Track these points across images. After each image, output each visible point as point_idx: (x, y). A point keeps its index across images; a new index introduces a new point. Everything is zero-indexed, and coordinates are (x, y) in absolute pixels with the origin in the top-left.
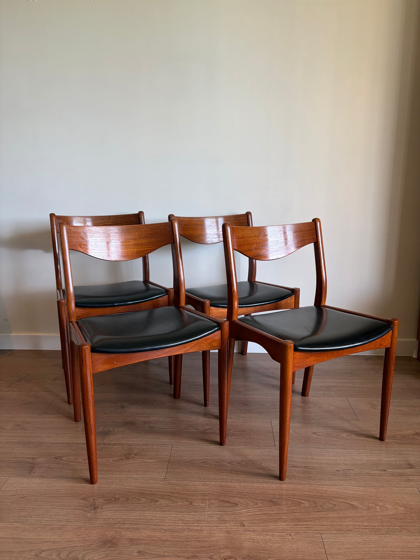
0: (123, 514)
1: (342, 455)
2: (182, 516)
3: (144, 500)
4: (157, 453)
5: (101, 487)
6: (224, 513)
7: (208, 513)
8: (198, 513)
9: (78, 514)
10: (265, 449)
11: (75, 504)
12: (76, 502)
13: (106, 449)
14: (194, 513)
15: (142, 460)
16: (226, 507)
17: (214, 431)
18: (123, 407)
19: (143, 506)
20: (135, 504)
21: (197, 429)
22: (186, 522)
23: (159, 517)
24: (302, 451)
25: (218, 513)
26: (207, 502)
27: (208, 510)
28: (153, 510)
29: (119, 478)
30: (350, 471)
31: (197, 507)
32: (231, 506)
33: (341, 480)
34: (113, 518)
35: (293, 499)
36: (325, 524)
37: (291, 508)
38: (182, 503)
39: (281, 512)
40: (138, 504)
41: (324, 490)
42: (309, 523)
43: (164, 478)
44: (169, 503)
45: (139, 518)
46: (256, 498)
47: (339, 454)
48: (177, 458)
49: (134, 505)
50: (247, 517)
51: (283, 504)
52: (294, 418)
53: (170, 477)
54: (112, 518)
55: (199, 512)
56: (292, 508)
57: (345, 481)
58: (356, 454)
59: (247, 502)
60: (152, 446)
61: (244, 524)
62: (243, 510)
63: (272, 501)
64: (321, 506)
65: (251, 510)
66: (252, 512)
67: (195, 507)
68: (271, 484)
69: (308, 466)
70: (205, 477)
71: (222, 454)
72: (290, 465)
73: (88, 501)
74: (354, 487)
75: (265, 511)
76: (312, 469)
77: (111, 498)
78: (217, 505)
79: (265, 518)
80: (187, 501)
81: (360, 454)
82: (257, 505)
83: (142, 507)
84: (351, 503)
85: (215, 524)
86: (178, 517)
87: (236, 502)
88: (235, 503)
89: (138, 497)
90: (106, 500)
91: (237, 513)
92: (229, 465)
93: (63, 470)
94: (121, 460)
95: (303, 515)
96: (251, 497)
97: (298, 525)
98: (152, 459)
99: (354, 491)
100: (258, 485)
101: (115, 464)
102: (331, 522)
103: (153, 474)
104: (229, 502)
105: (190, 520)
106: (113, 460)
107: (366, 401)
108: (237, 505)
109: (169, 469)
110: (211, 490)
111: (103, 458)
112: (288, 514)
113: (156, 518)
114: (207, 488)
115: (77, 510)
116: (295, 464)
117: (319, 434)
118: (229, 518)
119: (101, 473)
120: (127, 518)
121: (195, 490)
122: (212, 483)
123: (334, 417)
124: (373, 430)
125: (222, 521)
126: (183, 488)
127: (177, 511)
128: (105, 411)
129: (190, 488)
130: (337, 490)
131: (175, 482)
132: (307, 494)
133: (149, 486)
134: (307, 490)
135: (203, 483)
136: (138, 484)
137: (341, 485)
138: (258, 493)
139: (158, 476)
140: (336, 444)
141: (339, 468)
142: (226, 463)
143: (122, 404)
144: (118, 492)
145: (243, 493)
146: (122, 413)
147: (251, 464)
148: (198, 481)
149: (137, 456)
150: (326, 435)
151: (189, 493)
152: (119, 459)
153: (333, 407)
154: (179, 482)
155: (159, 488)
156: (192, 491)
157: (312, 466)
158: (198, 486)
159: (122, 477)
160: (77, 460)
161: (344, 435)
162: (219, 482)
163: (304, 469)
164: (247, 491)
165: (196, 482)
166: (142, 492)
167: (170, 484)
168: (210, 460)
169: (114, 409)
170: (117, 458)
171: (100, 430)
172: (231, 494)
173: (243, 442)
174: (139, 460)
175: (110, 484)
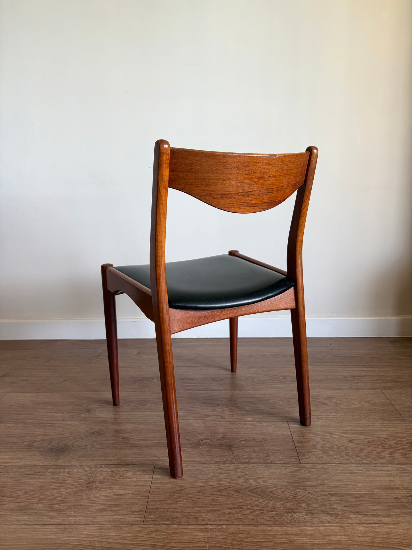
1: (397, 474)
4: (133, 479)
5: (47, 539)
10: (286, 466)
13: (60, 474)
15: (111, 491)
17: (213, 442)
18: (89, 411)
21: (188, 440)
24: (339, 469)
29: (75, 522)
33: (405, 514)
41: (385, 532)
43: (142, 521)
47: (391, 472)
48: (162, 485)
52: (318, 419)
53: (152, 519)
57: (410, 515)
60: (127, 468)
68: (305, 526)
69: (352, 494)
70: (203, 517)
71: (227, 477)
72: (326, 493)
76: (360, 498)
92: (238, 494)
94: (80, 493)
98: (125, 489)
100: (284, 528)
101: (70, 498)
103: (125, 515)
106: (67, 493)
107: (407, 393)
109: (149, 505)
110: (214, 540)
111: (53, 489)
114: (208, 536)
116: (334, 491)
117: (357, 442)
119: (48, 514)
121: (191, 540)
122: (215, 527)
123: (371, 416)
126: (172, 537)
128: (64, 417)
129: (181, 537)
130: (404, 531)
131: (159, 526)
132: (361, 541)
133: (120, 536)
134: (358, 533)
135: (201, 528)
136: (103, 532)
137: (407, 522)
138: (286, 542)
139: (134, 517)
140: (384, 456)
141: (397, 494)
142: (234, 491)
143: (89, 406)
144: (72, 547)
145: (263, 543)
146: (88, 418)
147: (270, 492)
148: (193, 523)
149: (103, 485)
150: (368, 443)
151: (181, 547)
152: (76, 491)
153: (367, 404)
154: (164, 527)
155: (134, 539)
156: (185, 542)
157: (359, 493)
158: (194, 533)
159: (79, 520)
160: (14, 494)
161: (392, 443)
162: (225, 525)
163: (348, 499)
164: (270, 540)
165: (190, 526)
166: (107, 546)
167: (151, 531)
168: (209, 487)
169: (76, 413)
170: (73, 490)
171: (54, 445)
172: (246, 545)
173: (255, 457)
174: (106, 491)
175: (60, 534)
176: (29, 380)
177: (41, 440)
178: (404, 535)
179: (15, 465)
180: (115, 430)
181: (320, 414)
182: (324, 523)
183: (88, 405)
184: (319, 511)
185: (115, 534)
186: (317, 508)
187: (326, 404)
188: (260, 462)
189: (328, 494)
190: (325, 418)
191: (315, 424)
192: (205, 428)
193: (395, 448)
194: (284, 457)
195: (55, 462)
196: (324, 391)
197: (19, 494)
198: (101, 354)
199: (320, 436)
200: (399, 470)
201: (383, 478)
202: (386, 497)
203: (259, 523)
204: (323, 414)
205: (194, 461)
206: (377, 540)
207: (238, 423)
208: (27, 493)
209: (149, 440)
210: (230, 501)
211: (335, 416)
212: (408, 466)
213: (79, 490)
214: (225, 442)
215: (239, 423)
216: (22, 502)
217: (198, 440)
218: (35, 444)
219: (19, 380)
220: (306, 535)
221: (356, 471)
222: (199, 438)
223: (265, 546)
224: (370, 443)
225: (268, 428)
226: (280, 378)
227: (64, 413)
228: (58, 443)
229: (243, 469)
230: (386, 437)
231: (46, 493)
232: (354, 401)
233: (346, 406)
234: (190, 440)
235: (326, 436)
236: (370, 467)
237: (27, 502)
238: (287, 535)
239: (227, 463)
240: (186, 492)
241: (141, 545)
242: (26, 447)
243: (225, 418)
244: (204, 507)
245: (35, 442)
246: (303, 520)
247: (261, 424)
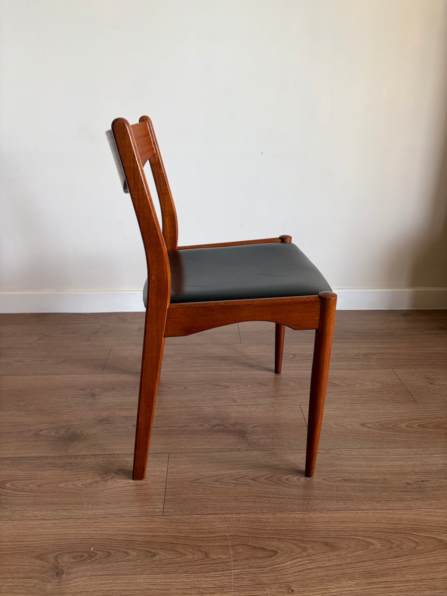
0: (103, 582)
1: (408, 458)
2: (195, 579)
3: (135, 554)
5: (67, 534)
6: (259, 569)
7: (235, 571)
8: (219, 573)
9: (31, 587)
10: (302, 453)
11: (27, 568)
12: (27, 564)
13: (72, 465)
14: (214, 573)
15: (127, 481)
16: (261, 558)
17: (226, 427)
18: (93, 395)
19: (133, 564)
20: (121, 561)
21: (200, 426)
22: (203, 591)
23: (160, 585)
24: (352, 454)
25: (250, 570)
26: (231, 552)
27: (233, 565)
28: (148, 571)
29: (94, 515)
30: (424, 483)
31: (216, 562)
32: (268, 555)
33: (417, 499)
34: (87, 592)
35: (357, 538)
36: (411, 578)
37: (355, 553)
38: (192, 556)
39: (343, 562)
40: (125, 563)
41: (397, 518)
42: (387, 579)
43: (161, 512)
44: (172, 557)
45: (128, 588)
46: (303, 538)
47: (403, 456)
48: (177, 475)
49: (119, 564)
50: (295, 574)
51: (344, 548)
52: (331, 402)
53: (171, 510)
54: (86, 590)
55: (220, 571)
56: (357, 553)
57: (422, 500)
58: (427, 454)
59: (290, 548)
61: (293, 588)
62: (287, 561)
63: (326, 544)
64: (398, 546)
65: (299, 562)
66: (300, 565)
67: (213, 562)
68: (321, 513)
69: (365, 479)
72: (340, 479)
73: (46, 561)
74: (437, 511)
75: (320, 561)
76: (373, 483)
77: (83, 554)
78: (248, 556)
79: (322, 574)
80: (201, 551)
81: (431, 454)
82: (305, 552)
83: (132, 567)
84: (439, 538)
85: (249, 592)
86: (190, 583)
87: (274, 549)
88: (272, 551)
89: (124, 548)
90: (74, 558)
91: (279, 569)
92: (255, 482)
93: (6, 506)
94: (95, 484)
95: (376, 564)
96: (294, 537)
97: (373, 584)
99: (438, 516)
100: (301, 516)
101: (86, 490)
102: (419, 573)
103: (144, 506)
104: (263, 548)
105: (209, 588)
106: (83, 485)
107: (419, 373)
108: (276, 553)
109: (167, 496)
110: (234, 529)
111: (67, 482)
112: (354, 564)
113: (155, 587)
114: (228, 525)
115: (30, 580)
116: (348, 477)
117: (369, 425)
118: (267, 578)
119: (65, 508)
120: (109, 589)
121: (211, 530)
122: (234, 515)
123: (383, 398)
124: (438, 416)
125: (259, 586)
126: (192, 528)
127: (186, 572)
128: (69, 403)
129: (202, 527)
130: (415, 517)
131: (179, 517)
132: (375, 528)
133: (141, 528)
134: (372, 520)
135: (221, 517)
136: (123, 525)
137: (419, 508)
138: (303, 529)
139: (153, 508)
140: (396, 440)
141: (409, 479)
142: (250, 479)
143: (93, 391)
144: (93, 541)
145: (282, 531)
146: (93, 404)
147: (285, 479)
148: (212, 513)
149: (119, 475)
150: (380, 427)
151: (202, 537)
152: (91, 482)
153: (379, 384)
154: (184, 517)
155: (155, 531)
156: (206, 532)
157: (372, 479)
158: (214, 522)
159: (98, 513)
160: (27, 488)
161: (403, 426)
162: (243, 514)
163: (362, 485)
164: (288, 528)
165: (210, 516)
166: (130, 539)
167: (171, 522)
168: (226, 476)
169: (80, 399)
170: (88, 481)
171: (62, 433)
172: (265, 533)
173: (269, 443)
174: (122, 482)
175: (80, 528)
176: (25, 361)
177: (48, 429)
178: (416, 520)
179: (24, 456)
180: (124, 417)
181: (332, 397)
182: (339, 510)
183: (91, 389)
184: (334, 497)
185: (135, 526)
186: (332, 494)
187: (338, 385)
188: (274, 449)
189: (342, 480)
190: (338, 401)
191: (328, 407)
192: (217, 413)
193: (406, 432)
194: (299, 443)
195: (65, 452)
196: (336, 371)
197: (32, 488)
198: (99, 330)
199: (334, 420)
200: (410, 455)
201: (395, 462)
202: (398, 482)
203: (277, 511)
204: (336, 396)
205: (208, 449)
206: (390, 526)
207: (250, 406)
208: (40, 486)
209: (160, 427)
210: (247, 490)
211: (347, 398)
212: (419, 450)
213: (94, 482)
214: (238, 428)
215: (252, 406)
216: (36, 496)
217: (211, 426)
218: (42, 433)
219: (14, 361)
220: (322, 522)
221: (369, 456)
222: (211, 424)
223: (284, 534)
224: (382, 426)
225: (281, 412)
226: (290, 356)
227: (68, 398)
228: (65, 432)
229: (258, 456)
230: (398, 420)
231: (61, 485)
232: (366, 382)
233: (358, 387)
234: (202, 427)
235: (339, 420)
236: (381, 451)
237: (41, 496)
238: (304, 522)
239: (241, 450)
240: (203, 481)
241: (163, 536)
242: (32, 436)
243: (236, 401)
244: (221, 496)
245: (42, 430)
246: (319, 507)
247: (274, 407)
